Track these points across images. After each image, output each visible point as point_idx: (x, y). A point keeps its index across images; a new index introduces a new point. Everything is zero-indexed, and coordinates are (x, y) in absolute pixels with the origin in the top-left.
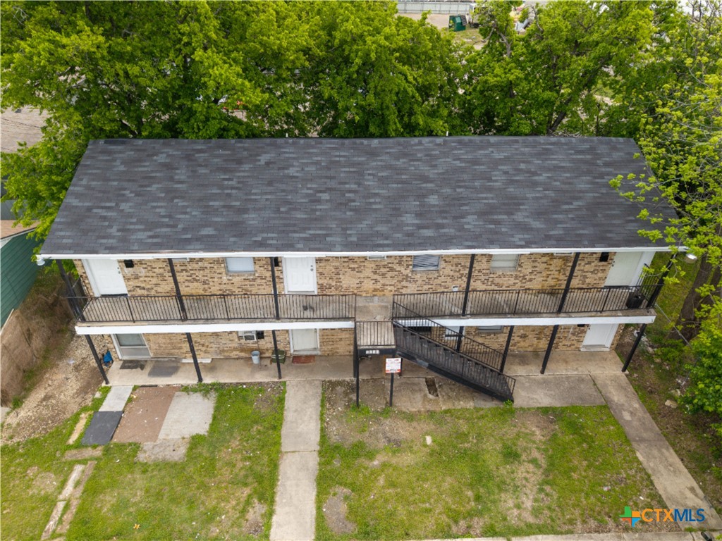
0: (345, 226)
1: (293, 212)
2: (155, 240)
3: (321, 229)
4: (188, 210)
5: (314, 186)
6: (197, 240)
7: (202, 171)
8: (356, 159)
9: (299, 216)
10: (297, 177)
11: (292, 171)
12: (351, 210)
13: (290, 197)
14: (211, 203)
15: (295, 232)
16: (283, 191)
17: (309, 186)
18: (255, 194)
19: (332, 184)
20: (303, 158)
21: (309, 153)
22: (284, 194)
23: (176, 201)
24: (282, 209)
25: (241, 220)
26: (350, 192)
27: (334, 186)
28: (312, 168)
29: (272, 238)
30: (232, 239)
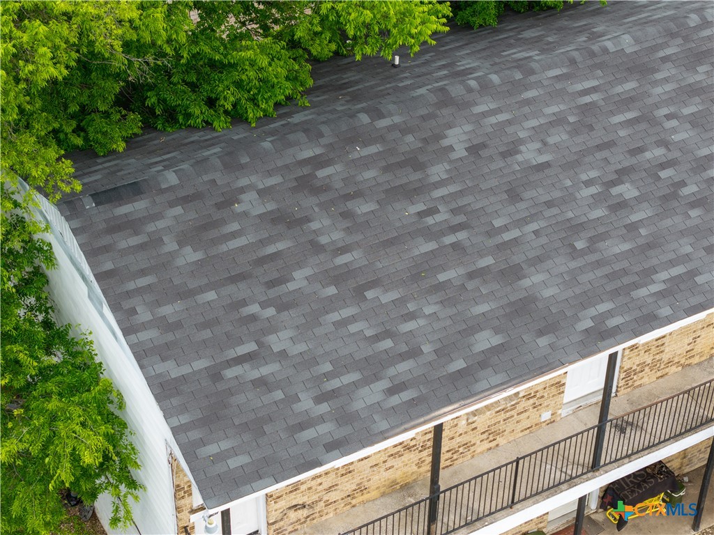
2: (406, 396)
3: (672, 263)
4: (411, 307)
5: (593, 174)
6: (483, 365)
7: (364, 208)
9: (617, 250)
11: (530, 154)
12: (693, 205)
13: (570, 215)
14: (442, 277)
15: (636, 286)
16: (549, 204)
17: (584, 177)
18: (506, 228)
19: (619, 159)
21: (527, 102)
22: (555, 211)
23: (370, 294)
25: (523, 294)
26: (663, 166)
29: (610, 314)
30: (543, 342)
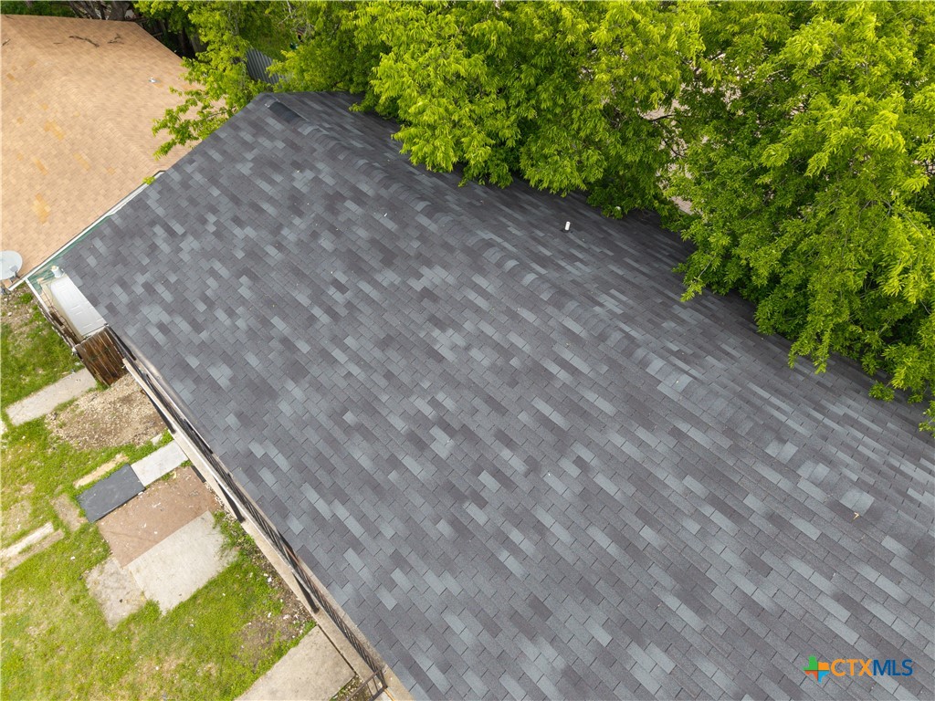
0: (405, 551)
1: (358, 438)
6: (197, 380)
8: (591, 396)
10: (440, 359)
12: (455, 523)
20: (492, 322)
24: (349, 417)
25: (276, 386)
26: (497, 474)
27: (480, 433)
28: (483, 358)
29: (275, 469)
